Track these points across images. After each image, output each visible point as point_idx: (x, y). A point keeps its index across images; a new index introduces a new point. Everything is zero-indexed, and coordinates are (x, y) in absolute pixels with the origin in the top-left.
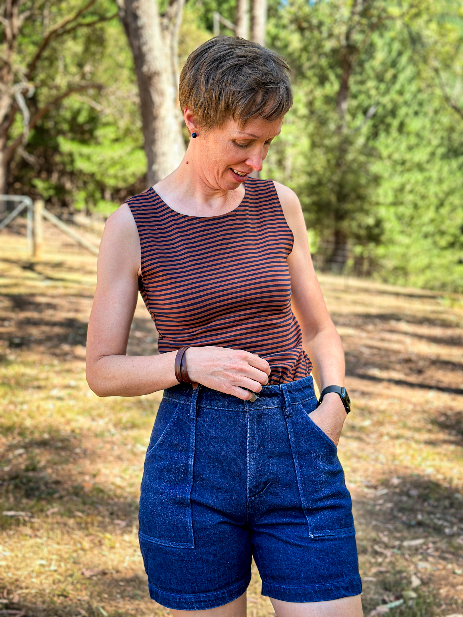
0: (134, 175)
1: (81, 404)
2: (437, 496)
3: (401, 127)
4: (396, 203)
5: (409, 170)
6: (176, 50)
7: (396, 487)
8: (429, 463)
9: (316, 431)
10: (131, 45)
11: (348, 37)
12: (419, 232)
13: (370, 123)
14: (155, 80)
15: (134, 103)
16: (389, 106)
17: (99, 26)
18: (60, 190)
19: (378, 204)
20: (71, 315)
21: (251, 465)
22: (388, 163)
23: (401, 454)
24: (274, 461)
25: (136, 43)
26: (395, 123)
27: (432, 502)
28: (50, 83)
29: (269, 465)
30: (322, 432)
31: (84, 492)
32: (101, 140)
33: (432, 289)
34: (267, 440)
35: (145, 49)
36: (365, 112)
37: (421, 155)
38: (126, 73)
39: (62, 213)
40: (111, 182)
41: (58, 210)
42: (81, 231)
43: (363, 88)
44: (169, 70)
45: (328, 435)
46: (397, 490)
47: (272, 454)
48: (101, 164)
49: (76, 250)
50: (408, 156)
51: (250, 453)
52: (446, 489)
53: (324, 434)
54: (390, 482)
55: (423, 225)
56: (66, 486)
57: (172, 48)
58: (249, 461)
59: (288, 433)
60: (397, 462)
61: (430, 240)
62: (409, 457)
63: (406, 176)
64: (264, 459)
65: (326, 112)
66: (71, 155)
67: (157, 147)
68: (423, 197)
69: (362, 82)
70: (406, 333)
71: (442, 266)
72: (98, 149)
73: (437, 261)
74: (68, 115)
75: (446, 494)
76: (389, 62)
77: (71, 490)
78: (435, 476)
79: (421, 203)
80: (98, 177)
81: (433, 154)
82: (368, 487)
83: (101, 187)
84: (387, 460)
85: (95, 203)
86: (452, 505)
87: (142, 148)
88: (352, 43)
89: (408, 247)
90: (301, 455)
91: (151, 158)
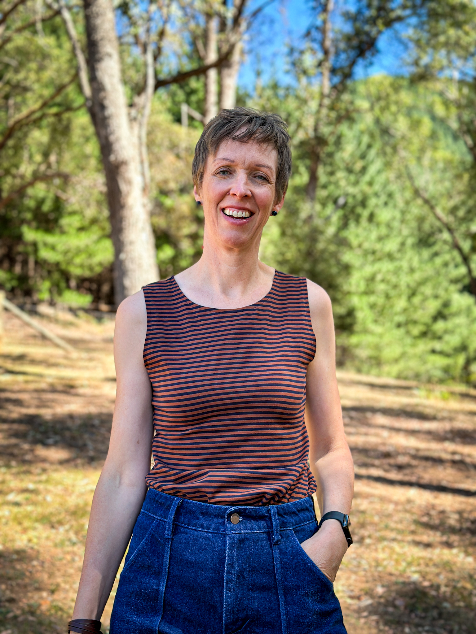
0: (100, 264)
1: (39, 509)
2: (424, 606)
3: (371, 218)
4: (368, 292)
5: (380, 259)
6: (144, 139)
7: (381, 597)
8: (413, 569)
9: (307, 564)
10: (98, 134)
11: (316, 129)
12: (392, 321)
13: (340, 213)
14: (123, 169)
15: (101, 193)
16: (359, 197)
17: (66, 116)
18: (23, 279)
19: (349, 293)
20: (32, 411)
21: (227, 598)
22: (359, 252)
23: (384, 560)
24: (256, 594)
25: (103, 133)
26: (365, 214)
27: (419, 612)
28: (14, 171)
29: (249, 599)
30: (313, 565)
31: (41, 611)
32: (66, 228)
33: (406, 378)
34: (248, 570)
35: (112, 138)
36: (335, 202)
37: (392, 245)
38: (93, 162)
39: (25, 303)
40: (76, 271)
41: (21, 300)
42: (45, 322)
43: (333, 179)
44: (137, 159)
45: (321, 569)
46: (382, 600)
47: (253, 586)
48: (66, 253)
49: (39, 342)
50: (378, 246)
51: (227, 583)
52: (434, 597)
53: (317, 568)
54: (375, 592)
55: (396, 314)
56: (21, 604)
57: (140, 138)
58: (226, 592)
59: (274, 564)
60: (380, 569)
61: (402, 331)
62: (393, 563)
63: (377, 266)
64: (244, 592)
65: (296, 201)
66: (35, 245)
67: (124, 235)
68: (395, 287)
69: (332, 173)
70: (383, 427)
71: (415, 355)
72: (64, 238)
73: (411, 351)
74: (31, 203)
75: (433, 603)
76: (358, 153)
77: (26, 609)
78: (421, 583)
79: (392, 293)
80: (63, 266)
81: (403, 244)
82: (352, 597)
83: (66, 276)
84: (370, 566)
85: (60, 293)
86: (440, 615)
87: (109, 236)
88: (319, 135)
89: (381, 336)
90: (287, 591)
91: (119, 247)
